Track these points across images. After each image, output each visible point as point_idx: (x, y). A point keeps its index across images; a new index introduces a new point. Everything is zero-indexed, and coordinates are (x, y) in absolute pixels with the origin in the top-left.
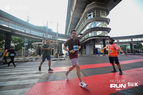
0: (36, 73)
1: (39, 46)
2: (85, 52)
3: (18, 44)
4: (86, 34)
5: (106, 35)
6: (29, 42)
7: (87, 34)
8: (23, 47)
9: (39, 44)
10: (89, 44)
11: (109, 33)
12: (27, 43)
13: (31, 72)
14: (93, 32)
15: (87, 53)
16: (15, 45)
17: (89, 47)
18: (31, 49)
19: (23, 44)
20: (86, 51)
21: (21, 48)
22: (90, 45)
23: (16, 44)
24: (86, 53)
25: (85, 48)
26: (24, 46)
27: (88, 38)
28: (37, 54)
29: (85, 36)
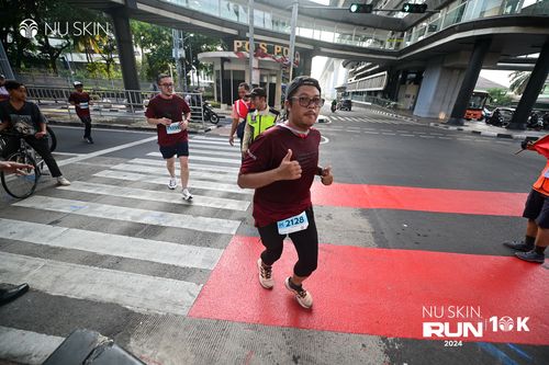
0: (230, 196)
1: (222, 67)
2: (411, 99)
3: (153, 50)
6: (186, 42)
8: (170, 65)
9: (224, 60)
10: (446, 65)
12: (181, 47)
15: (421, 111)
16: (147, 55)
17: (439, 83)
18: (198, 74)
19: (169, 49)
20: (416, 98)
21: (166, 67)
22: (451, 69)
23: (149, 51)
24: (412, 109)
25: (418, 81)
26: (173, 61)
27: (448, 32)
28: (219, 100)
29: (442, 15)
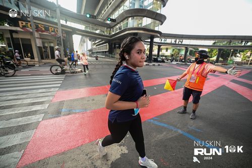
4: (122, 21)
5: (156, 29)
7: (125, 22)
11: (161, 25)
13: (19, 102)
14: (136, 19)
25: (119, 48)
27: (125, 30)
29: (122, 24)
